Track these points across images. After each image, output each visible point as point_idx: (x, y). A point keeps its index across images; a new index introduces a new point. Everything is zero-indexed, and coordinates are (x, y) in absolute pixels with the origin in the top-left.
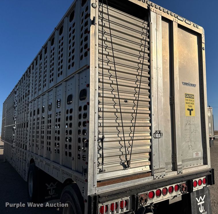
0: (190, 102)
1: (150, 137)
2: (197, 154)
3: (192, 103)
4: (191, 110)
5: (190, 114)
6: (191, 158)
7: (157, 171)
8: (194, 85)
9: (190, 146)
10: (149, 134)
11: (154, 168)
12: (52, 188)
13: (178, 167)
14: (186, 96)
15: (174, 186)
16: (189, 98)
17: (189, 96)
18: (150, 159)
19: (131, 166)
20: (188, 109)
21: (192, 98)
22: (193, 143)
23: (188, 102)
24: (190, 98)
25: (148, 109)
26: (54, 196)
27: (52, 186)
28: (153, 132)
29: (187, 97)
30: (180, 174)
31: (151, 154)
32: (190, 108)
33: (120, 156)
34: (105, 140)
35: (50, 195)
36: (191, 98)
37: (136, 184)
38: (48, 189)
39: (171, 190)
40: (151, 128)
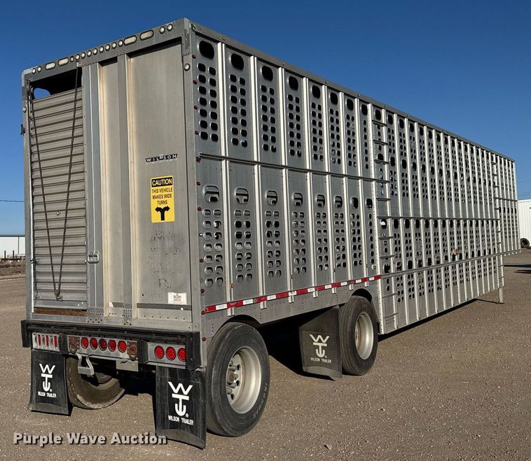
0: (161, 193)
2: (177, 298)
3: (166, 196)
4: (163, 210)
5: (163, 218)
6: (162, 302)
7: (91, 311)
9: (162, 281)
11: (88, 306)
14: (154, 183)
16: (162, 185)
17: (161, 182)
20: (158, 209)
21: (168, 185)
22: (169, 274)
23: (159, 193)
24: (164, 185)
29: (157, 186)
32: (162, 206)
36: (166, 185)
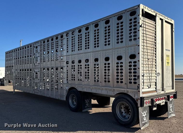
1: (156, 76)
2: (170, 84)
3: (168, 60)
4: (168, 63)
5: (168, 65)
6: (168, 86)
7: (158, 90)
8: (169, 50)
10: (155, 74)
11: (157, 89)
12: (87, 102)
13: (165, 89)
15: (163, 97)
17: (168, 56)
18: (156, 85)
19: (151, 87)
20: (167, 63)
22: (168, 79)
25: (155, 63)
26: (88, 106)
27: (87, 101)
28: (157, 73)
30: (165, 93)
31: (156, 83)
33: (147, 83)
34: (144, 76)
35: (87, 106)
37: (153, 95)
38: (86, 102)
39: (162, 99)
40: (156, 71)
